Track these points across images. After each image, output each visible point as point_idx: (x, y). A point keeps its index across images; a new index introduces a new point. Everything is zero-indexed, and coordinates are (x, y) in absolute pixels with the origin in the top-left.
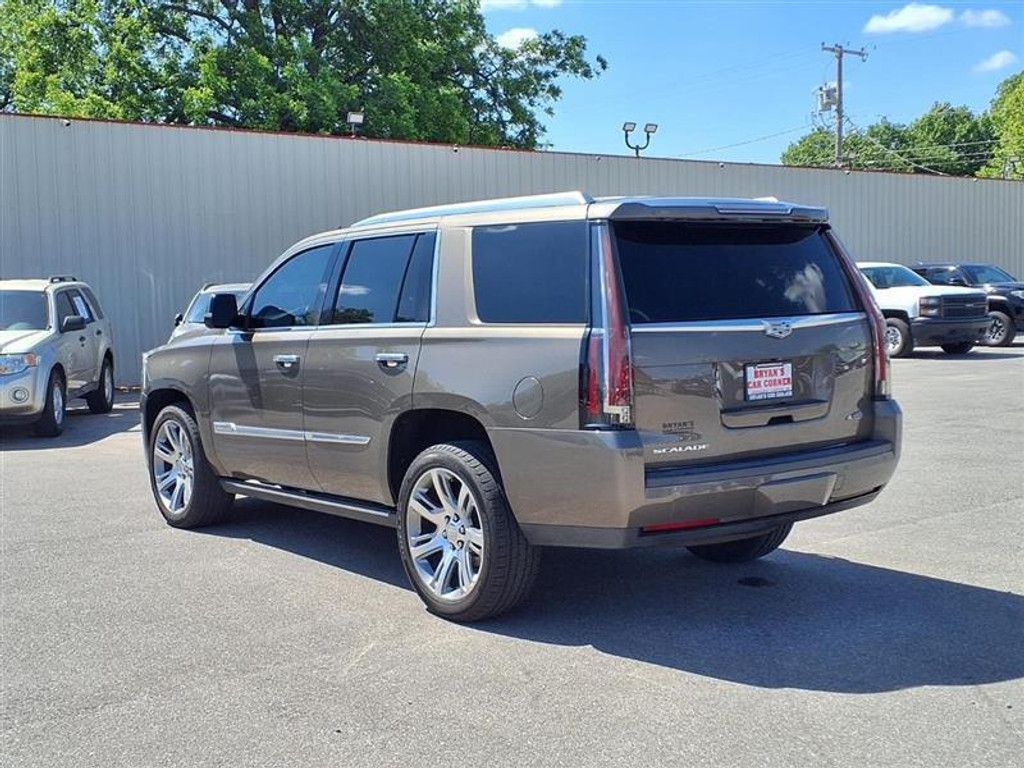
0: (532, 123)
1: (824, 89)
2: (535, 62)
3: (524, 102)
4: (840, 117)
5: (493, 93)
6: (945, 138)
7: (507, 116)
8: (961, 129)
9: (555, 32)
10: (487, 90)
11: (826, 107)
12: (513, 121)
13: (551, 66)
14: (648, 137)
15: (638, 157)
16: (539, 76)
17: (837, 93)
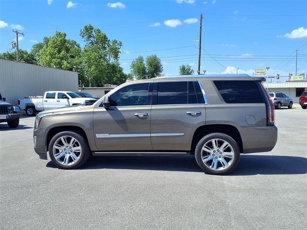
1: (13, 42)
11: (14, 47)
17: (17, 44)
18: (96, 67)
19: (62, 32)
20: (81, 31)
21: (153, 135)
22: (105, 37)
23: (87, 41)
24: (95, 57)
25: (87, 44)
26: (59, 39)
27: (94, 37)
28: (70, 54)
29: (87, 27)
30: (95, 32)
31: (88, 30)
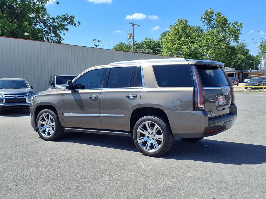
0: (60, 37)
1: (130, 33)
2: (61, 21)
3: (58, 32)
4: (133, 40)
5: (49, 29)
6: (149, 46)
7: (53, 35)
8: (153, 44)
9: (66, 14)
10: (48, 28)
11: (130, 38)
12: (55, 36)
13: (66, 23)
14: (99, 43)
15: (97, 48)
16: (63, 25)
17: (132, 34)
18: (214, 50)
19: (184, 19)
20: (202, 16)
21: (101, 115)
22: (225, 20)
23: (207, 26)
24: (214, 41)
25: (207, 28)
26: (181, 26)
27: (214, 21)
28: (191, 40)
29: (207, 12)
30: (215, 15)
31: (209, 15)
